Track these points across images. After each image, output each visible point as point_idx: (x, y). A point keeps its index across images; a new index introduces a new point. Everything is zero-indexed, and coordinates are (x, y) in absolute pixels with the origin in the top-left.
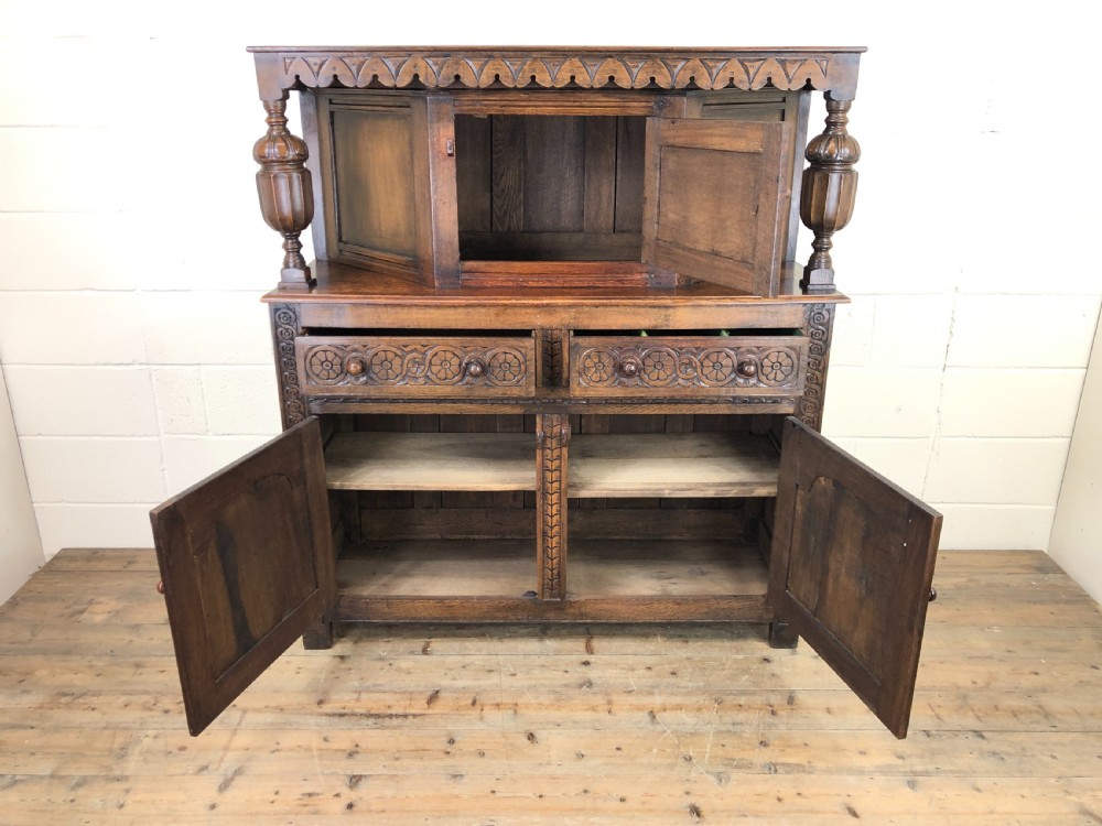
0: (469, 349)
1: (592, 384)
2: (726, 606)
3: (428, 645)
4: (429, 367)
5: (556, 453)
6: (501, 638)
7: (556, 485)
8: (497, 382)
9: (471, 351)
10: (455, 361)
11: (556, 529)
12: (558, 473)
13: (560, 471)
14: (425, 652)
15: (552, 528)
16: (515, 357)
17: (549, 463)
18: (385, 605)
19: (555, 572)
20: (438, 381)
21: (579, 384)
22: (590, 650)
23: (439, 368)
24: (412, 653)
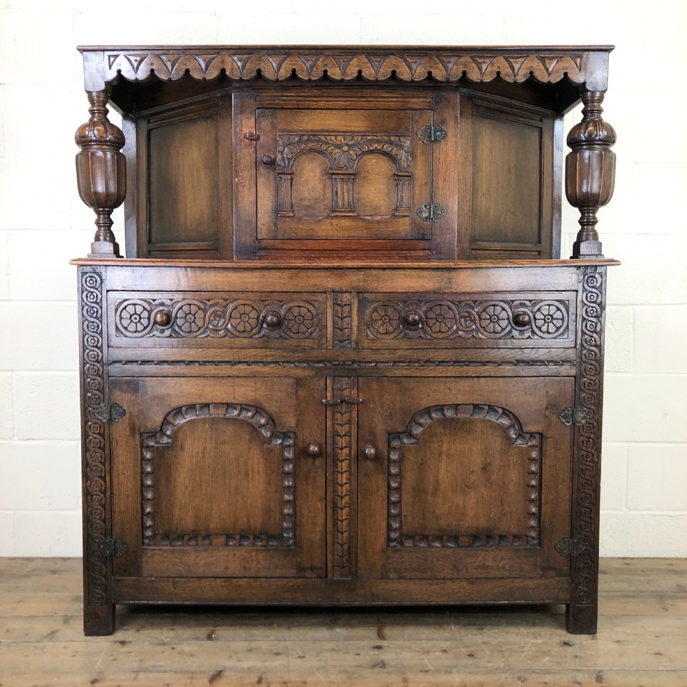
0: (266, 303)
1: (379, 336)
2: (521, 585)
3: (213, 632)
4: (229, 320)
5: (346, 416)
6: (289, 628)
7: (346, 451)
8: (292, 335)
9: (268, 305)
10: (253, 314)
11: (346, 499)
12: (347, 438)
13: (350, 436)
14: (209, 637)
15: (342, 497)
16: (309, 311)
17: (339, 428)
18: (170, 584)
19: (346, 547)
20: (237, 333)
21: (367, 336)
22: (381, 636)
23: (239, 321)
24: (197, 639)
